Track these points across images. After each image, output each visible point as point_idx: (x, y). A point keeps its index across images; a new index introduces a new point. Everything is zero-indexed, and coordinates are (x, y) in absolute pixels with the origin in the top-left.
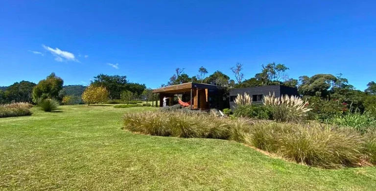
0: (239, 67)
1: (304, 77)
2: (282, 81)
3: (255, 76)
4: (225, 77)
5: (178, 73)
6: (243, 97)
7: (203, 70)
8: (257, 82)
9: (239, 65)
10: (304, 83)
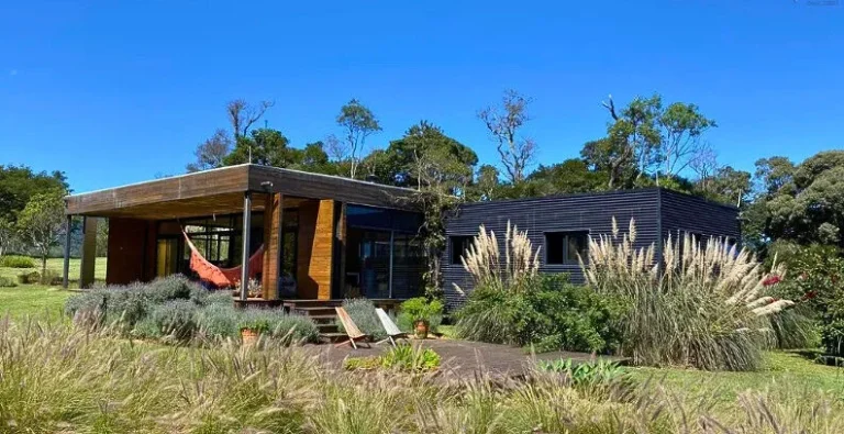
0: (514, 110)
1: (777, 162)
2: (690, 175)
3: (584, 153)
4: (457, 150)
5: (236, 123)
6: (501, 244)
7: (357, 118)
8: (589, 176)
9: (515, 102)
10: (773, 189)
